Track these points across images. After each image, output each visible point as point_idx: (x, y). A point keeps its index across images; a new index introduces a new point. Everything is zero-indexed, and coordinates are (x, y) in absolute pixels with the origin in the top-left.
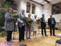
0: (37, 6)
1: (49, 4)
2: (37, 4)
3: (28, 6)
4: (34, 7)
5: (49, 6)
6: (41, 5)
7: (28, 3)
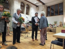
0: (32, 7)
1: (44, 5)
2: (32, 5)
3: (23, 6)
4: (28, 8)
5: (44, 7)
6: (35, 6)
7: (22, 3)
